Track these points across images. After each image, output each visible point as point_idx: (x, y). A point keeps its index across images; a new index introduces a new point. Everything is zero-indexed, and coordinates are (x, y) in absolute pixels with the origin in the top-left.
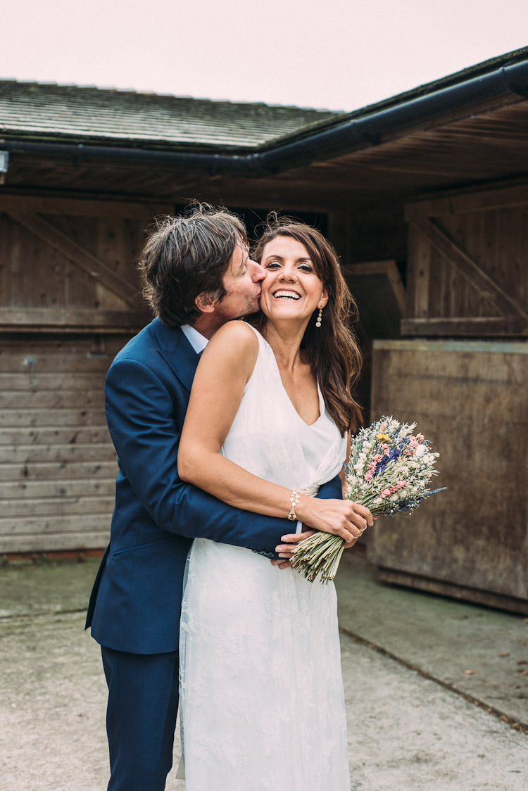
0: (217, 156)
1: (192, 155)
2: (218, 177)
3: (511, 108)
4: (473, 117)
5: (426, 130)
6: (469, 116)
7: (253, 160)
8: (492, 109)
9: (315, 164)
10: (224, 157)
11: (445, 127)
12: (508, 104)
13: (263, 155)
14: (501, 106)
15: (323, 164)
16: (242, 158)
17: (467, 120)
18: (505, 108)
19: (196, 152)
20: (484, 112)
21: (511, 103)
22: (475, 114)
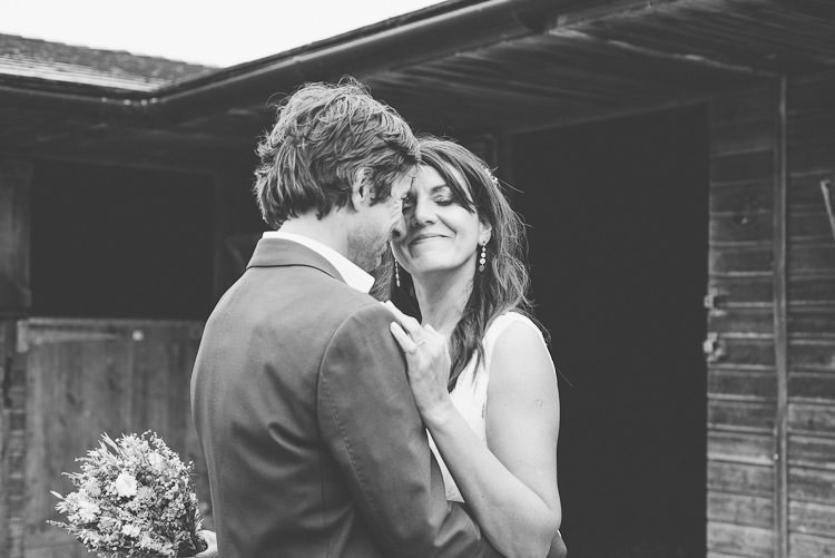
0: (104, 100)
1: (74, 97)
2: (103, 125)
3: (510, 44)
4: (458, 55)
5: (392, 70)
6: (453, 53)
7: (150, 106)
8: (485, 46)
9: (233, 111)
10: (113, 101)
11: (419, 68)
12: (507, 40)
13: (164, 100)
14: (498, 42)
15: (243, 112)
16: (136, 104)
17: (450, 58)
18: (504, 44)
19: (78, 94)
20: (473, 49)
21: (512, 39)
22: (462, 51)
